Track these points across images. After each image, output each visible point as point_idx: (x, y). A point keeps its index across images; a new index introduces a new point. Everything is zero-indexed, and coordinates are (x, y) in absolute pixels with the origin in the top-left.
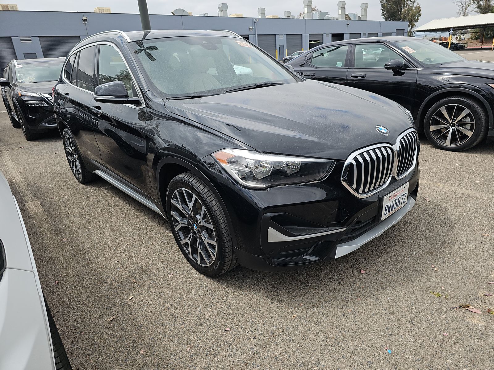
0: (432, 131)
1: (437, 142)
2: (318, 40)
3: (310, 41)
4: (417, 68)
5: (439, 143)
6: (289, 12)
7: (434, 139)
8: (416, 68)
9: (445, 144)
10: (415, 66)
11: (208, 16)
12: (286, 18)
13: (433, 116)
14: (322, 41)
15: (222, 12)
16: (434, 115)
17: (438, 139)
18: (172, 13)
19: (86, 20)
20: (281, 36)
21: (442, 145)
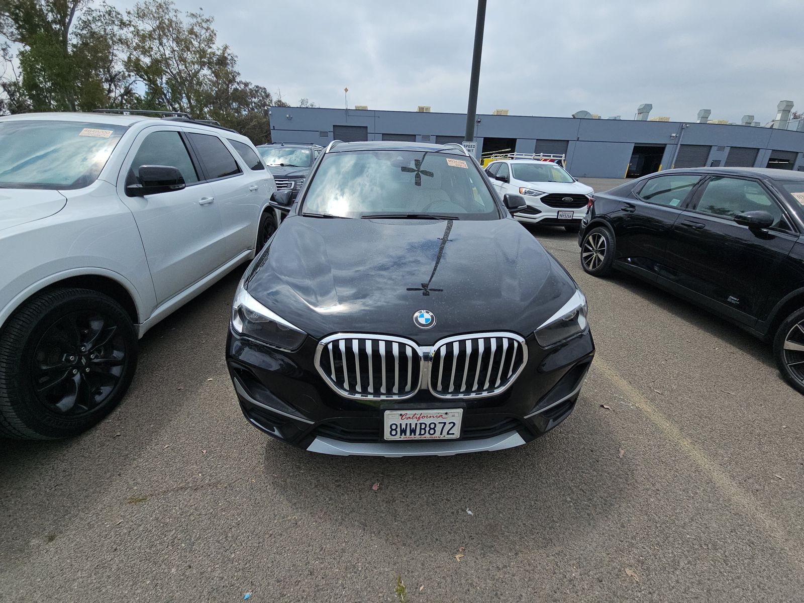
0: (786, 350)
1: (789, 372)
2: (788, 161)
3: (770, 160)
4: (800, 233)
5: (791, 375)
6: (752, 117)
7: (785, 364)
8: (798, 234)
9: (802, 380)
10: (798, 228)
11: (620, 120)
12: (744, 124)
13: (797, 325)
14: (793, 162)
15: (642, 114)
16: (799, 324)
17: (792, 368)
18: (573, 115)
19: (479, 122)
20: (721, 148)
21: (796, 380)
